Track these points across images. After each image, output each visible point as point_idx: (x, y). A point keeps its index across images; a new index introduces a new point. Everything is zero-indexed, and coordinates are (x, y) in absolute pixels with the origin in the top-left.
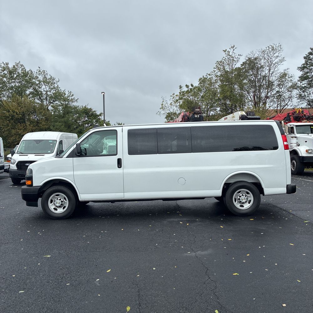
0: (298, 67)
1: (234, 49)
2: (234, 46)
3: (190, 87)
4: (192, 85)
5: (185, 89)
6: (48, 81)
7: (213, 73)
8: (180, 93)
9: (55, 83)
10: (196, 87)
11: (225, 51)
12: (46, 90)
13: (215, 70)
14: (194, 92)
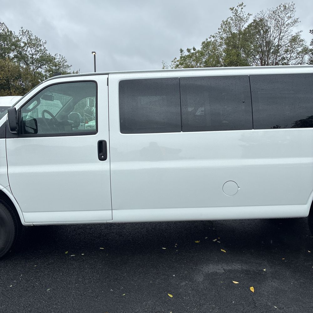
0: (310, 30)
1: (243, 7)
2: (243, 4)
3: (192, 51)
4: (194, 49)
5: (186, 53)
6: (34, 43)
7: (217, 35)
8: (181, 58)
9: (41, 45)
10: (198, 52)
11: (232, 9)
12: (31, 53)
13: (220, 31)
14: (196, 57)
